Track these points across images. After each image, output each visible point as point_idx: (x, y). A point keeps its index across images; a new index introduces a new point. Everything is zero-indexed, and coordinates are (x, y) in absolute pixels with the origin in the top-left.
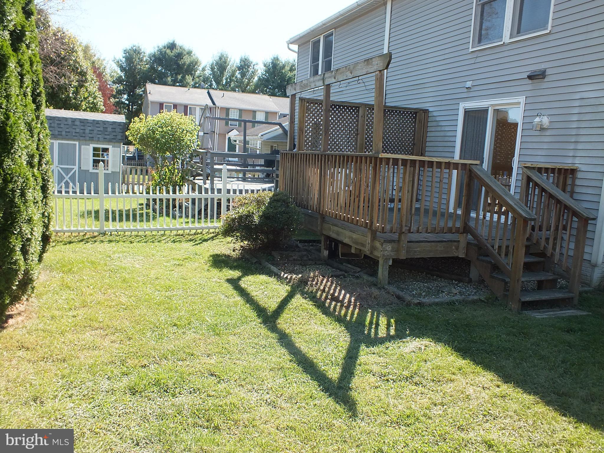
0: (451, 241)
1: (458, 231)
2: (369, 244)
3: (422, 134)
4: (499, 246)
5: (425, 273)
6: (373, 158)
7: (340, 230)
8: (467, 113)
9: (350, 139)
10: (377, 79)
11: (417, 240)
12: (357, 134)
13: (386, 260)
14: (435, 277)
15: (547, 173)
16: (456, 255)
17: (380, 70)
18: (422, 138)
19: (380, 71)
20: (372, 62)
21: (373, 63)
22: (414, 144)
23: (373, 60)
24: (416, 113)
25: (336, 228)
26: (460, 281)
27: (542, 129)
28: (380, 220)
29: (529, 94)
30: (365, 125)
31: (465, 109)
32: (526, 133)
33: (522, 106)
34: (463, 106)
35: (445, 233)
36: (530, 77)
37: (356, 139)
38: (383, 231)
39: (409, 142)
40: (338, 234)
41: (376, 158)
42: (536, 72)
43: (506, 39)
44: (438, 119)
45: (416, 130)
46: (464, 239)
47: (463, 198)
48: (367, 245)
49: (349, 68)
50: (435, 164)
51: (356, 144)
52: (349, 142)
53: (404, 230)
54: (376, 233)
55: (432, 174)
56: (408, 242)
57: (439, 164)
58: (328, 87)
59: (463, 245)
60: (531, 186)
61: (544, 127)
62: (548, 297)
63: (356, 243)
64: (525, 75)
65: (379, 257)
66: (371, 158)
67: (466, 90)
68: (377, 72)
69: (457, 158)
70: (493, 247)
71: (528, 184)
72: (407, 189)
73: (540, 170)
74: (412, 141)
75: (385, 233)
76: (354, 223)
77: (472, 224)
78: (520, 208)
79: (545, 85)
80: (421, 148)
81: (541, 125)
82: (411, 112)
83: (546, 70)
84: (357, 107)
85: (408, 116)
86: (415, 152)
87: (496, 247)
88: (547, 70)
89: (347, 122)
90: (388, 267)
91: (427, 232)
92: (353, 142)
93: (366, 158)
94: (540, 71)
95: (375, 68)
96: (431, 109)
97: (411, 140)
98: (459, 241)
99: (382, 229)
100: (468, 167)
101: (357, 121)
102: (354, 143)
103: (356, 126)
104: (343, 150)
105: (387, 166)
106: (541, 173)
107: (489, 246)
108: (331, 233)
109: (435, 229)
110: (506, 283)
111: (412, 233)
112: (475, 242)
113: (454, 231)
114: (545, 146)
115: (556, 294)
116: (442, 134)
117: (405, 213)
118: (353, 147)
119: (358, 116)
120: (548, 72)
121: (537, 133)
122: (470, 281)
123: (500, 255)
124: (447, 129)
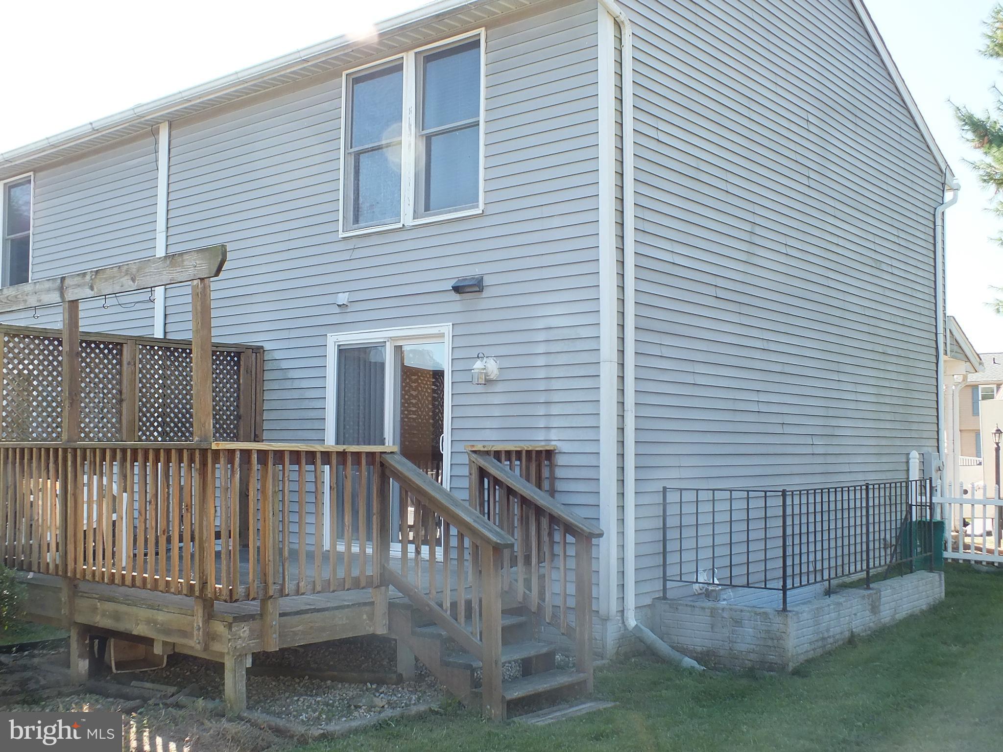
0: (359, 604)
1: (370, 583)
2: (199, 629)
3: (254, 397)
4: (451, 604)
5: (307, 677)
6: (197, 452)
7: (123, 608)
8: (343, 353)
9: (105, 410)
10: (195, 295)
11: (294, 610)
12: (120, 401)
13: (240, 657)
14: (329, 682)
15: (509, 459)
16: (370, 630)
17: (203, 277)
18: (253, 406)
19: (202, 279)
20: (183, 261)
21: (185, 263)
22: (238, 417)
23: (186, 257)
24: (238, 354)
25: (110, 606)
26: (380, 682)
27: (488, 382)
28: (224, 574)
29: (459, 319)
30: (137, 381)
31: (339, 346)
32: (461, 389)
33: (448, 339)
34: (335, 340)
35: (348, 590)
36: (457, 289)
37: (120, 412)
38: (232, 597)
39: (228, 413)
40: (117, 617)
41: (204, 452)
42: (466, 279)
43: (407, 218)
44: (284, 365)
45: (242, 387)
46: (380, 598)
47: (375, 517)
48: (195, 632)
49: (127, 271)
50: (318, 456)
51: (120, 421)
52: (103, 418)
53: (271, 593)
54: (212, 605)
55: (316, 477)
56: (281, 615)
57: (296, 456)
58: (74, 304)
59: (381, 609)
60: (486, 486)
61: (491, 377)
62: (548, 685)
63: (168, 632)
64: (449, 285)
65: (222, 655)
66: (192, 451)
67: (338, 310)
68: (195, 282)
69: (330, 442)
70: (441, 606)
71: (482, 483)
72: (271, 508)
73: (497, 455)
74: (234, 411)
75: (236, 601)
76: (160, 589)
77: (394, 566)
78: (484, 527)
79: (484, 304)
80: (253, 422)
81: (486, 375)
82: (229, 353)
83: (482, 278)
84: (118, 344)
85: (223, 360)
86: (241, 432)
87: (447, 604)
88: (485, 278)
89: (96, 376)
90: (244, 673)
91: (314, 591)
92: (113, 417)
93: (180, 451)
94: (473, 278)
95: (191, 272)
96: (267, 346)
97: (232, 408)
98: (372, 603)
99: (228, 593)
100: (378, 459)
101: (120, 373)
102: (114, 420)
103: (117, 384)
104: (92, 435)
105: (229, 466)
106: (500, 461)
107: (432, 604)
108: (98, 618)
109: (344, 582)
110: (473, 670)
111: (288, 595)
112: (406, 600)
113: (363, 584)
114: (497, 412)
115: (558, 679)
116: (296, 394)
117: (271, 558)
118: (112, 427)
119: (120, 363)
120: (487, 281)
121: (480, 389)
122: (400, 680)
123: (456, 620)
124: (305, 384)
